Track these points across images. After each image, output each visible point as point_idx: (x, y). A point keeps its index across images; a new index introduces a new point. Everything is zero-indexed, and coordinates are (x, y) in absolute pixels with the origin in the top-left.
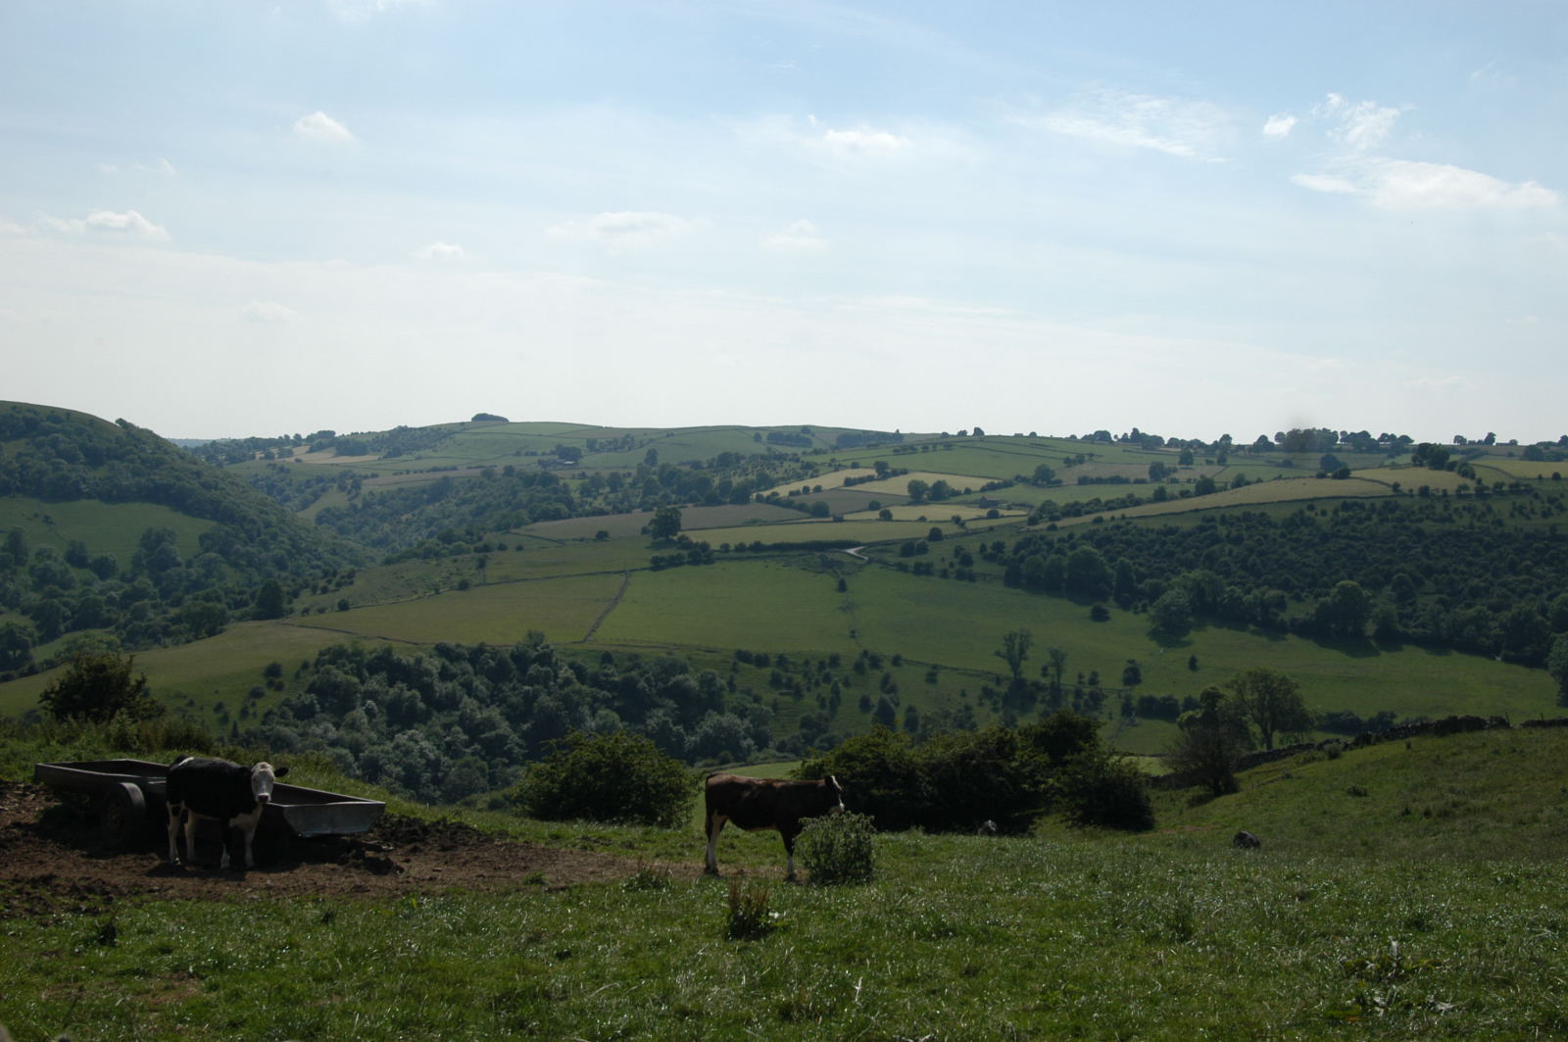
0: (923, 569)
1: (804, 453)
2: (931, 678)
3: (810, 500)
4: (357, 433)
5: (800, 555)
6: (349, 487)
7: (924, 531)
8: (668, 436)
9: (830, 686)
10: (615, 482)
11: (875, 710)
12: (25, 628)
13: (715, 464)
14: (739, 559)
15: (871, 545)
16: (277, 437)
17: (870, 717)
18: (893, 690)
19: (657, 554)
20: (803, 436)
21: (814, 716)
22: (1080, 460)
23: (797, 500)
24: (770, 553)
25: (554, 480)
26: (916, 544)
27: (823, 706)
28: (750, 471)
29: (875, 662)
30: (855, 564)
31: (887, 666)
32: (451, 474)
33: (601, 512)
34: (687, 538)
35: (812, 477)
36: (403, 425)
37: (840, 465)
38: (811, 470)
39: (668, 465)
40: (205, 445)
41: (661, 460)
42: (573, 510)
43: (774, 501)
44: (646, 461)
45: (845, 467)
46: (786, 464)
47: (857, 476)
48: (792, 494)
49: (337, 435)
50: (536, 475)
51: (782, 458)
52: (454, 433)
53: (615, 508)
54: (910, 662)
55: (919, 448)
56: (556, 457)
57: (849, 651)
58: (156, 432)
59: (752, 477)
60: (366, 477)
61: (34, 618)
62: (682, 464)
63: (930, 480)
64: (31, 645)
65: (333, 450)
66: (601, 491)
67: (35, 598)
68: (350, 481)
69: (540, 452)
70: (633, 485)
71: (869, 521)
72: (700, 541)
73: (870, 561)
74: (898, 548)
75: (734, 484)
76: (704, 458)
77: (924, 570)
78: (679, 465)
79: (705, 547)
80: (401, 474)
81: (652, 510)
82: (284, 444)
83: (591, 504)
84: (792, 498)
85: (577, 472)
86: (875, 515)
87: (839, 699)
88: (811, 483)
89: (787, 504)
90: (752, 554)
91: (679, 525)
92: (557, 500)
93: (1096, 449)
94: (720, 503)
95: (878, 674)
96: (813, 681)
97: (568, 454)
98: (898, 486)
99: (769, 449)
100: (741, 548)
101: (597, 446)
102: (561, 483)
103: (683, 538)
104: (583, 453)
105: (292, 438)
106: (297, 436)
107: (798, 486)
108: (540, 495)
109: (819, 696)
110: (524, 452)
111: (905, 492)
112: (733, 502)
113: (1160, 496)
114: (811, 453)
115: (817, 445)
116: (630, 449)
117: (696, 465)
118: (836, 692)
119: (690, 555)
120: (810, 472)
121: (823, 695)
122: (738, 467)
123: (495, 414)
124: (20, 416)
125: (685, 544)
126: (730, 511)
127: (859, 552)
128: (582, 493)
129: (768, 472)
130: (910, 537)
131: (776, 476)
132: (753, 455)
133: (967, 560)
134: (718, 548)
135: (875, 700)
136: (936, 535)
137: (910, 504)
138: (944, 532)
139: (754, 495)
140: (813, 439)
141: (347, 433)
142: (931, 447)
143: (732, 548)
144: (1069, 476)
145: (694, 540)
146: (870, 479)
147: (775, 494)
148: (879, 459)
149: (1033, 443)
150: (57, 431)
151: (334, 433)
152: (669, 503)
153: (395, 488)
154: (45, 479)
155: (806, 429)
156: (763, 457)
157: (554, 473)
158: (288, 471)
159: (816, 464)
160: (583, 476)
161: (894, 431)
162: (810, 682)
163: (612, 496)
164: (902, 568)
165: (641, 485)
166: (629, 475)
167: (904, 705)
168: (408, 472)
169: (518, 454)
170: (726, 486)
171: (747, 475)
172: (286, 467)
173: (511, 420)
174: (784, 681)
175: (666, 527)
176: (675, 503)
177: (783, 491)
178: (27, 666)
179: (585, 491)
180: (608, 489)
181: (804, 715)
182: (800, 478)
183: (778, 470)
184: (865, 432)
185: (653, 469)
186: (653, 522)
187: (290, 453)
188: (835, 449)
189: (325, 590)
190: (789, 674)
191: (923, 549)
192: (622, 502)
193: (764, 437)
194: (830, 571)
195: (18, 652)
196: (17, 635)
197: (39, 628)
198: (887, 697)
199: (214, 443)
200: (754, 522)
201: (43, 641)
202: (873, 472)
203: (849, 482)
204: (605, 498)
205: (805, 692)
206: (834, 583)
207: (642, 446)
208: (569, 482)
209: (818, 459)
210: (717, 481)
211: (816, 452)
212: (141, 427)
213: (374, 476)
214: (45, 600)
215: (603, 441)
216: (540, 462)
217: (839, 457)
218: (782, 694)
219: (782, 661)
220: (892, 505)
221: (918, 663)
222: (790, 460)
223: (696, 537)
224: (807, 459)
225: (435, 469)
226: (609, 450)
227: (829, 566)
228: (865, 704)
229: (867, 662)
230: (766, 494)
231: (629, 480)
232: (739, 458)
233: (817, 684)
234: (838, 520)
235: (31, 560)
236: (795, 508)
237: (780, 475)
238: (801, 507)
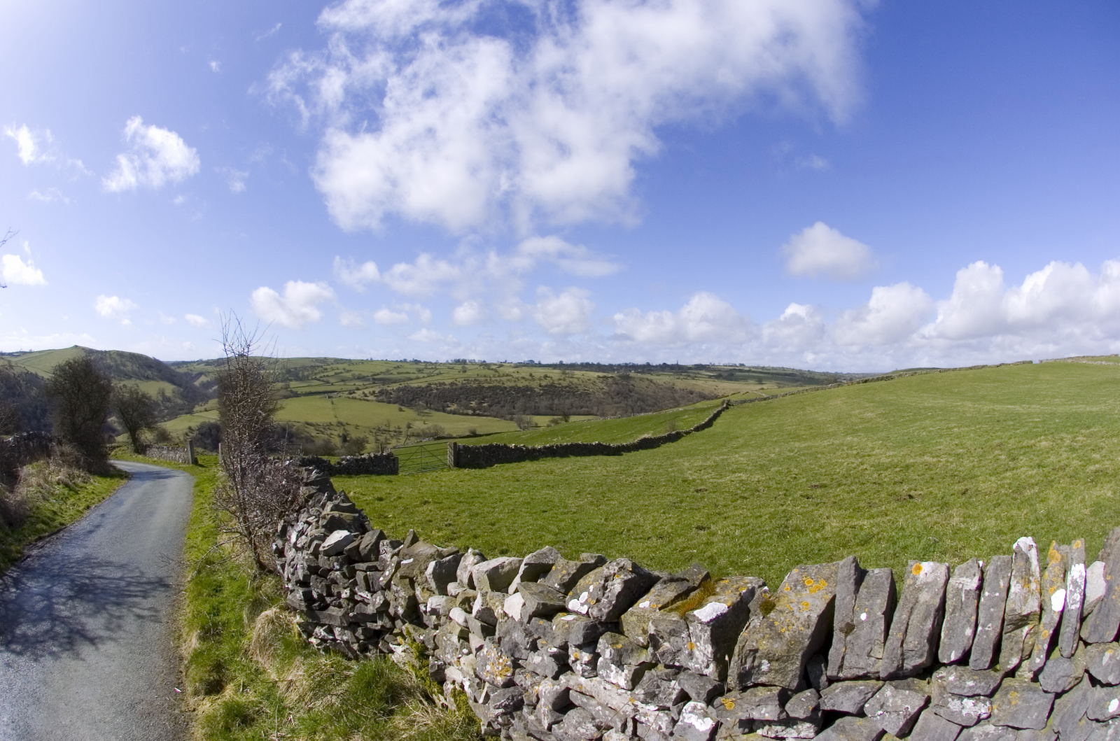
3: (325, 379)
22: (398, 367)
23: (322, 379)
47: (339, 372)
48: (320, 377)
82: (191, 363)
86: (342, 383)
89: (319, 380)
93: (403, 364)
94: (301, 381)
111: (350, 377)
112: (305, 380)
113: (418, 378)
120: (326, 370)
125: (292, 392)
126: (304, 383)
129: (315, 371)
133: (366, 396)
139: (310, 378)
142: (361, 363)
144: (395, 372)
146: (342, 372)
147: (316, 377)
149: (387, 362)
155: (325, 358)
165: (283, 375)
170: (303, 376)
171: (309, 372)
177: (318, 376)
182: (323, 372)
203: (336, 374)
209: (328, 367)
210: (300, 374)
230: (313, 377)
231: (280, 373)
238: (323, 381)
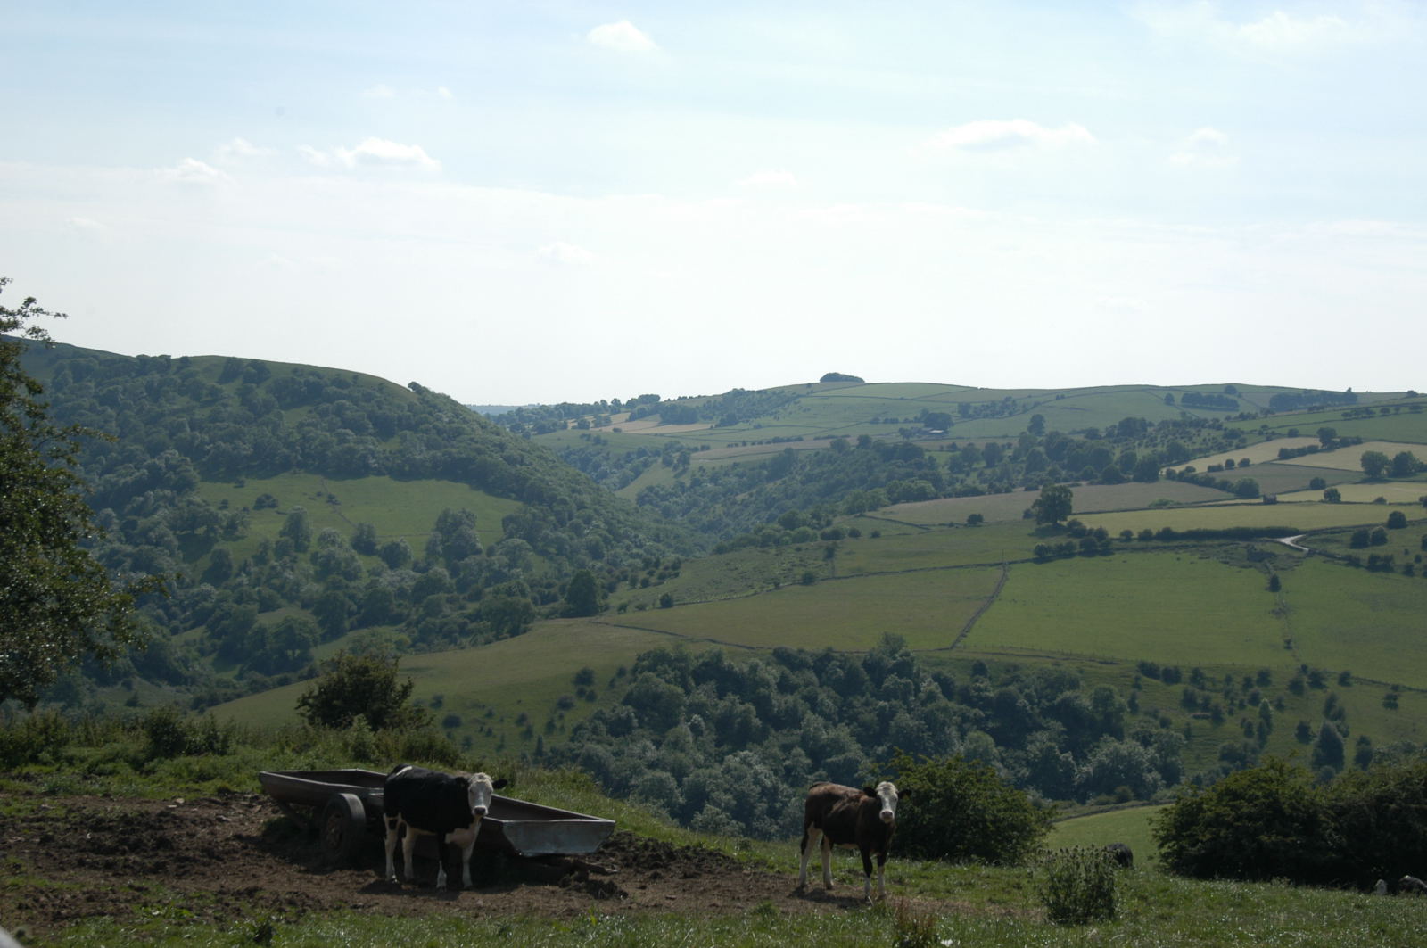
0: (1378, 563)
1: (1228, 418)
2: (1391, 703)
3: (1235, 477)
4: (685, 398)
5: (1220, 545)
6: (675, 461)
7: (1381, 516)
8: (1058, 398)
9: (1258, 709)
10: (992, 455)
11: (1317, 740)
12: (305, 624)
13: (1116, 432)
14: (1144, 549)
15: (1313, 532)
16: (592, 403)
17: (1309, 750)
18: (1340, 715)
19: (1041, 543)
20: (1227, 396)
21: (1237, 746)
23: (1218, 477)
24: (1184, 543)
25: (918, 452)
26: (1371, 532)
27: (1249, 733)
28: (1159, 440)
29: (1317, 680)
30: (1291, 557)
31: (1332, 685)
32: (794, 446)
33: (975, 492)
34: (1080, 524)
35: (1238, 448)
36: (739, 388)
37: (1273, 433)
38: (1235, 439)
39: (1057, 434)
40: (509, 413)
41: (1048, 428)
42: (941, 489)
43: (1189, 478)
44: (1030, 429)
45: (1280, 436)
46: (1205, 432)
47: (1295, 447)
48: (1211, 469)
49: (662, 400)
50: (896, 446)
51: (1199, 424)
52: (799, 396)
53: (991, 486)
54: (1362, 681)
55: (1377, 411)
56: (920, 425)
57: (1283, 665)
58: (454, 397)
59: (1161, 449)
60: (696, 450)
61: (316, 613)
62: (1074, 432)
63: (1391, 451)
64: (311, 643)
65: (657, 416)
66: (975, 466)
67: (315, 588)
68: (677, 455)
69: (901, 419)
70: (1014, 459)
71: (1310, 503)
72: (1096, 527)
73: (1311, 553)
74: (1347, 538)
75: (1139, 457)
76: (1102, 425)
77: (1380, 565)
78: (1070, 433)
79: (1101, 534)
80: (737, 445)
81: (1036, 489)
82: (601, 411)
83: (962, 482)
84: (1212, 474)
85: (946, 443)
86: (1319, 495)
87: (1269, 725)
88: (1236, 456)
89: (1206, 482)
90: (1160, 544)
91: (1070, 508)
92: (921, 477)
94: (1121, 481)
95: (1320, 696)
96: (1237, 702)
97: (935, 420)
98: (1349, 459)
99: (1183, 414)
100: (1146, 536)
101: (971, 412)
102: (927, 456)
103: (1074, 523)
104: (954, 420)
105: (609, 403)
106: (616, 401)
107: (1219, 459)
108: (902, 471)
109: (1244, 720)
110: (882, 419)
111: (1359, 467)
112: (1138, 479)
114: (1236, 418)
115: (1244, 408)
116: (1011, 414)
117: (1092, 434)
118: (1266, 716)
119: (1081, 545)
120: (1235, 442)
121: (1250, 720)
122: (1145, 437)
123: (848, 373)
124: (302, 380)
125: (1076, 530)
126: (1132, 491)
127: (1297, 542)
128: (951, 469)
129: (1181, 442)
130: (1362, 523)
131: (1191, 448)
132: (1163, 422)
134: (1117, 536)
135: (1316, 728)
136: (1397, 521)
137: (1364, 482)
138: (1408, 518)
139: (1164, 471)
140: (1240, 401)
141: (674, 397)
142: (1392, 410)
143: (1135, 535)
145: (1088, 527)
146: (1312, 450)
147: (1190, 469)
148: (1324, 426)
150: (343, 397)
151: (658, 397)
152: (1057, 481)
153: (730, 462)
154: (329, 453)
155: (1230, 388)
156: (1175, 424)
157: (918, 444)
158: (605, 443)
159: (1243, 432)
160: (953, 447)
161: (1344, 390)
162: (1232, 703)
163: (988, 471)
164: (1353, 562)
165: (1024, 459)
166: (1009, 446)
167: (1355, 734)
168: (744, 444)
169: (875, 421)
170: (1128, 461)
171: (1155, 445)
172: (602, 438)
173: (867, 381)
174: (1200, 701)
175: (1053, 509)
176: (1066, 480)
177: (1200, 466)
178: (307, 669)
179: (955, 466)
180: (983, 464)
181: (1226, 743)
182: (1222, 449)
183: (1195, 439)
184: (1306, 391)
185: (1039, 439)
186: (1037, 503)
187: (608, 422)
188: (1267, 412)
189: (645, 584)
190: (1207, 693)
191: (1380, 539)
192: (1000, 480)
193: (1178, 397)
194: (1258, 564)
195: (298, 652)
196: (297, 632)
197: (321, 624)
198: (1332, 724)
199: (520, 410)
200: (1162, 505)
201: (325, 639)
202: (1316, 442)
203: (1285, 454)
204: (980, 475)
205: (1226, 716)
206: (1264, 580)
207: (1025, 411)
208: (935, 455)
209: (1245, 426)
210: (1117, 453)
211: (1243, 417)
212: (437, 391)
213: (704, 448)
214: (329, 592)
215: (977, 405)
216: (902, 431)
217: (1272, 422)
218: (1196, 717)
219: (1197, 676)
220: (1341, 483)
221: (1374, 682)
222: (1210, 427)
223: (1090, 523)
224: (1230, 426)
225: (776, 440)
226: (986, 416)
227: (1257, 558)
228: (1303, 733)
229: (1306, 680)
230: (1178, 469)
231: (1010, 453)
232: (1144, 424)
233: (1242, 706)
234: (1271, 501)
235: (313, 545)
236: (1215, 486)
237: (1197, 446)
238: (1224, 486)
